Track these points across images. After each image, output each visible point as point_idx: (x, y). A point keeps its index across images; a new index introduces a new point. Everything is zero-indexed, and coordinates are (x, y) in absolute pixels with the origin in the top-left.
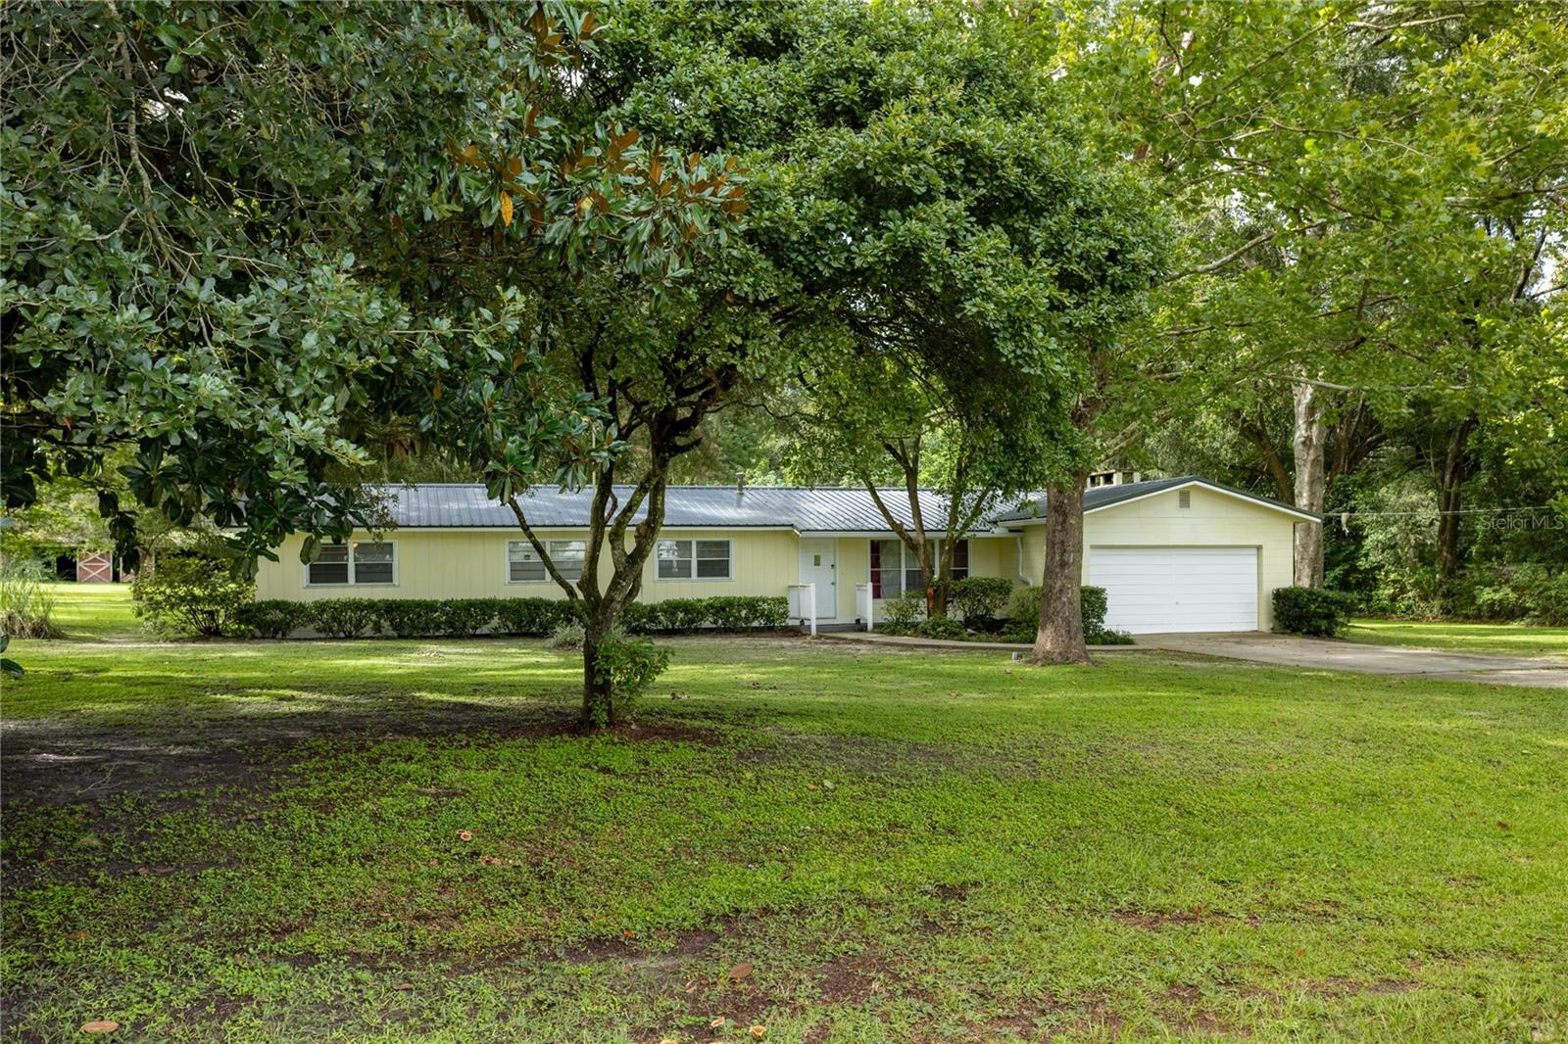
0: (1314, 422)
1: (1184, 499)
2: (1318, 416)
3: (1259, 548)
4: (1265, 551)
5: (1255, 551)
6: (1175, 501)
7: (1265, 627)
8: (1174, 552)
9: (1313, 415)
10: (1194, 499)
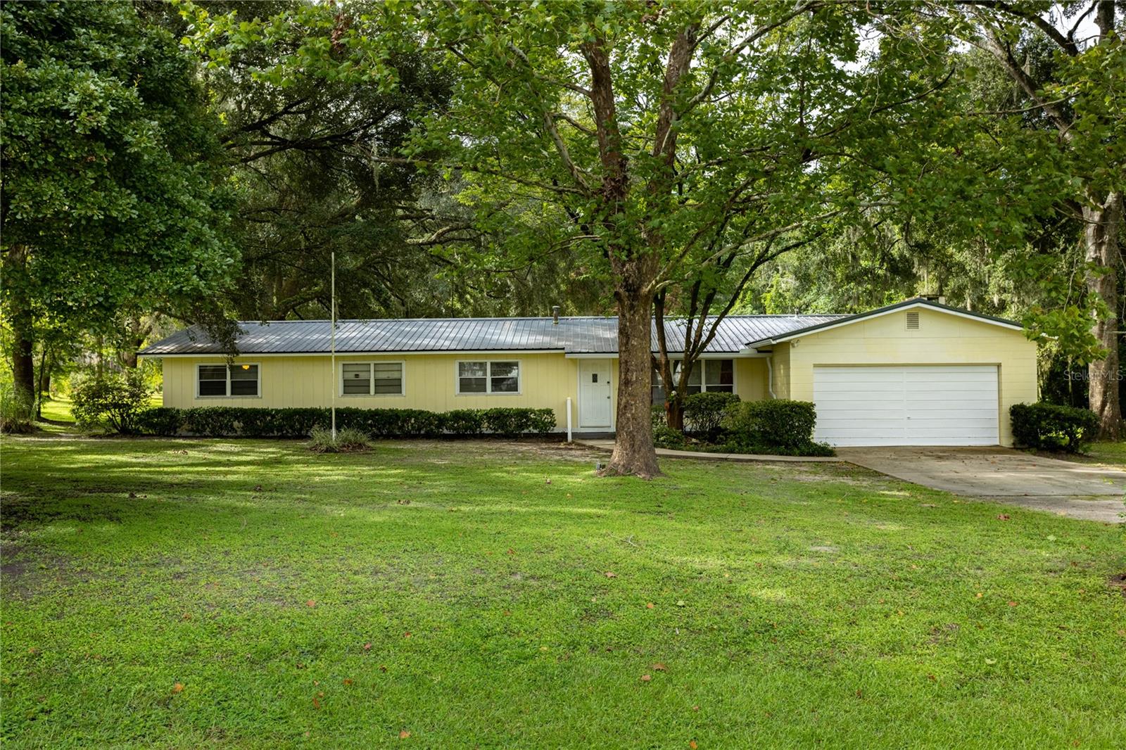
0: (1103, 243)
1: (913, 319)
2: (1106, 238)
3: (999, 366)
4: (1003, 369)
5: (995, 369)
6: (903, 322)
7: (1007, 442)
8: (904, 370)
9: (1101, 237)
10: (923, 320)
